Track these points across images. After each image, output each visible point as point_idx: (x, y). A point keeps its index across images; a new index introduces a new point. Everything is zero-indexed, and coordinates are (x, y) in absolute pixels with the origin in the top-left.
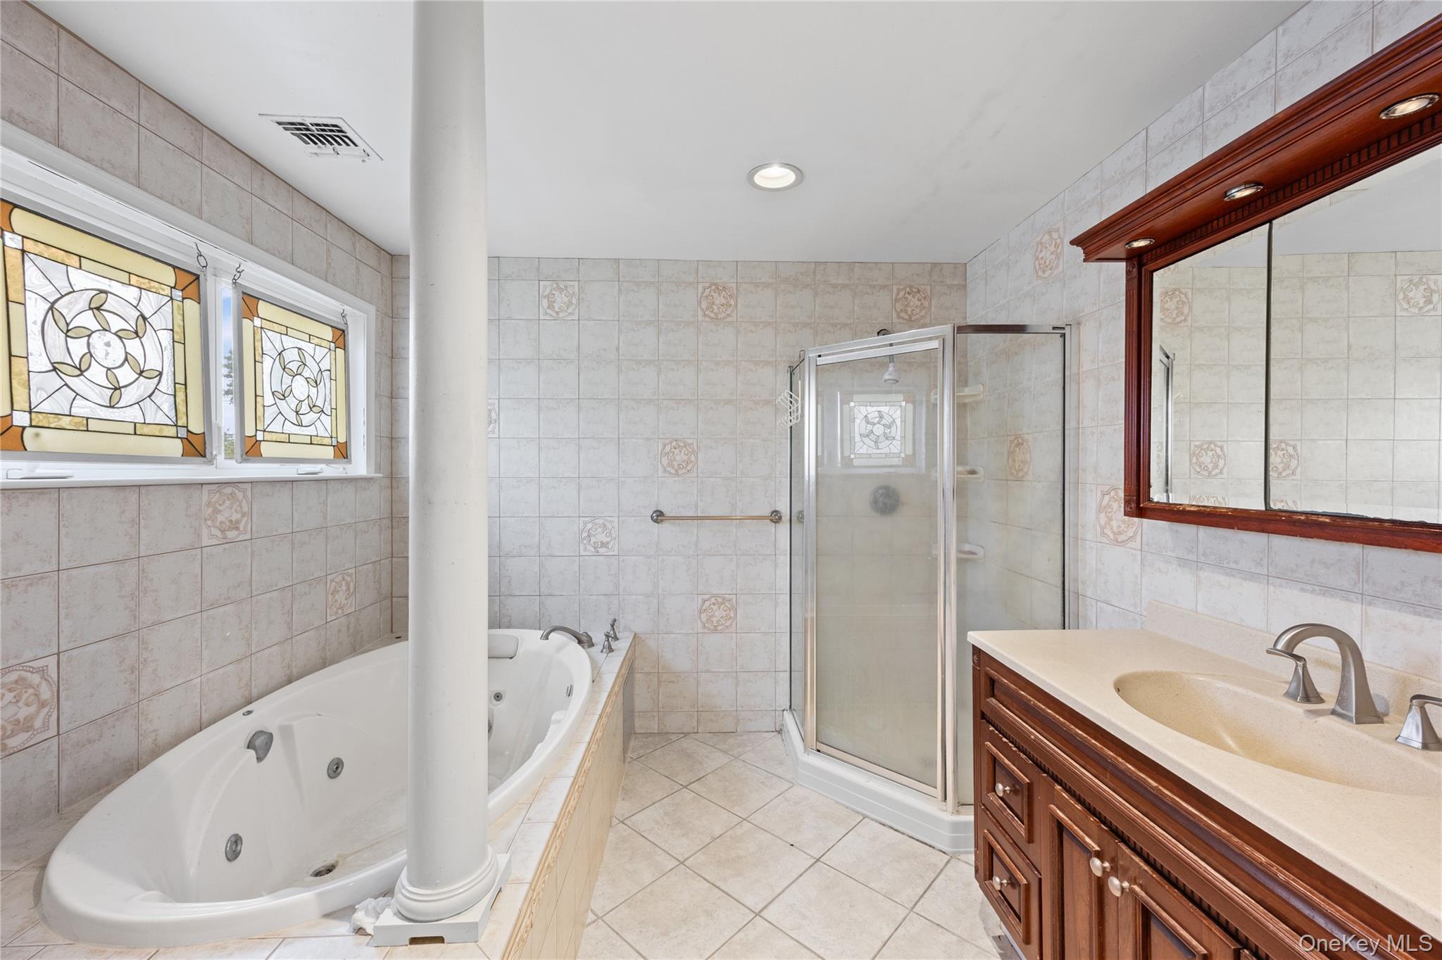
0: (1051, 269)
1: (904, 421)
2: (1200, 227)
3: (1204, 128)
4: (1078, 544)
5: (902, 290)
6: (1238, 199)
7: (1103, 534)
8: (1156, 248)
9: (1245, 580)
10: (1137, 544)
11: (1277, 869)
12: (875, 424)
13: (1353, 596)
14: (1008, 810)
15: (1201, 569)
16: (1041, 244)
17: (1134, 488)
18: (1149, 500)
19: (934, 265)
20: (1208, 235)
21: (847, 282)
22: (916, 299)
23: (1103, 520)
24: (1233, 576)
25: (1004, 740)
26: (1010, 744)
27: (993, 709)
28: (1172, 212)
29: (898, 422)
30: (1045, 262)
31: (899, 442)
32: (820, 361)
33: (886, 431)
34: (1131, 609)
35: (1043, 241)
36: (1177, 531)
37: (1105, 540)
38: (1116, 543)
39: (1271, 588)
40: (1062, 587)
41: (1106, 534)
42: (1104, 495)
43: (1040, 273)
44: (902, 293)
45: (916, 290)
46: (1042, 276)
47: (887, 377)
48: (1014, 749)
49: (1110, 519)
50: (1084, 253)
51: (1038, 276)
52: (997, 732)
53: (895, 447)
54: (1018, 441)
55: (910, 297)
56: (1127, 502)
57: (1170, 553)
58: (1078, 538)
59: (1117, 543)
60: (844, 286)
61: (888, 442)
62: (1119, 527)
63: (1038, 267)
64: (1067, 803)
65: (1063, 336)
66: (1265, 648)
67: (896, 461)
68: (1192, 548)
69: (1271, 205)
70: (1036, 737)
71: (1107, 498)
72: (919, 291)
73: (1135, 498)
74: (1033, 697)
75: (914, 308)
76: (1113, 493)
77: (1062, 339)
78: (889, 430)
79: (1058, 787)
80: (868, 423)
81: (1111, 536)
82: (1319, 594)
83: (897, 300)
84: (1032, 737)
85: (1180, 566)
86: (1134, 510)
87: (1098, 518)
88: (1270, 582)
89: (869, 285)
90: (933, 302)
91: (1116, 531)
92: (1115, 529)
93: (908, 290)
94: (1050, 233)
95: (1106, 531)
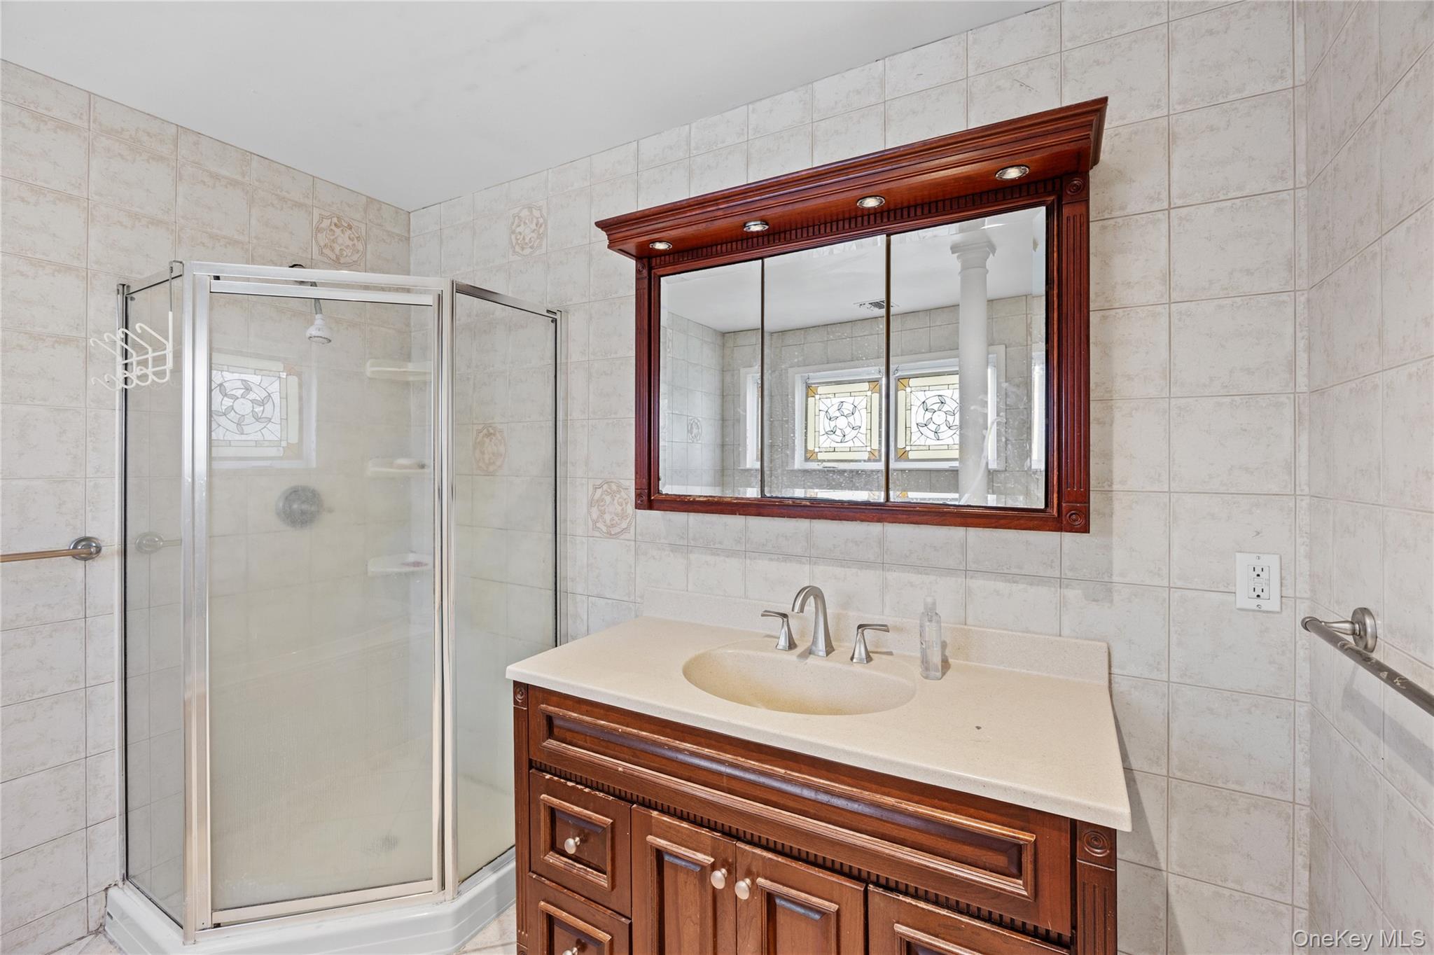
0: (531, 247)
1: (285, 397)
2: (706, 247)
3: (691, 162)
4: (567, 540)
5: (327, 218)
6: (752, 232)
7: (595, 528)
8: (669, 254)
9: (728, 557)
10: (631, 535)
11: (905, 804)
12: (238, 398)
13: (804, 560)
14: (576, 864)
15: (691, 552)
16: (519, 217)
17: (645, 481)
18: (658, 493)
19: (371, 200)
20: (712, 256)
21: (239, 178)
22: (347, 235)
23: (595, 513)
24: (718, 555)
25: (570, 784)
26: (580, 787)
27: (553, 754)
28: (704, 225)
29: (276, 397)
30: (524, 239)
31: (278, 427)
32: (217, 286)
33: (256, 410)
34: (626, 598)
35: (522, 214)
36: (670, 520)
37: (597, 534)
38: (608, 536)
39: (748, 561)
40: (554, 589)
41: (599, 528)
42: (596, 488)
43: (518, 249)
44: (326, 223)
45: (346, 225)
46: (521, 252)
47: (313, 331)
48: (587, 790)
49: (603, 513)
50: (608, 239)
51: (514, 251)
52: (556, 778)
53: (273, 432)
54: (488, 431)
55: (338, 231)
56: (638, 496)
57: (662, 541)
58: (566, 535)
59: (610, 535)
60: (233, 183)
61: (259, 426)
62: (612, 520)
63: (514, 241)
64: (670, 826)
65: (554, 321)
66: (761, 613)
67: (273, 452)
68: (683, 534)
69: (764, 246)
70: (625, 767)
71: (599, 492)
72: (350, 227)
73: (646, 491)
74: (618, 724)
75: (343, 247)
76: (605, 487)
77: (553, 325)
78: (262, 408)
79: (655, 814)
80: (226, 395)
81: (604, 529)
82: (782, 561)
83: (319, 230)
84: (620, 769)
85: (672, 551)
86: (646, 502)
87: (589, 513)
88: (747, 555)
89: (276, 195)
90: (368, 247)
91: (609, 524)
92: (608, 522)
93: (335, 220)
94: (530, 208)
95: (598, 525)
